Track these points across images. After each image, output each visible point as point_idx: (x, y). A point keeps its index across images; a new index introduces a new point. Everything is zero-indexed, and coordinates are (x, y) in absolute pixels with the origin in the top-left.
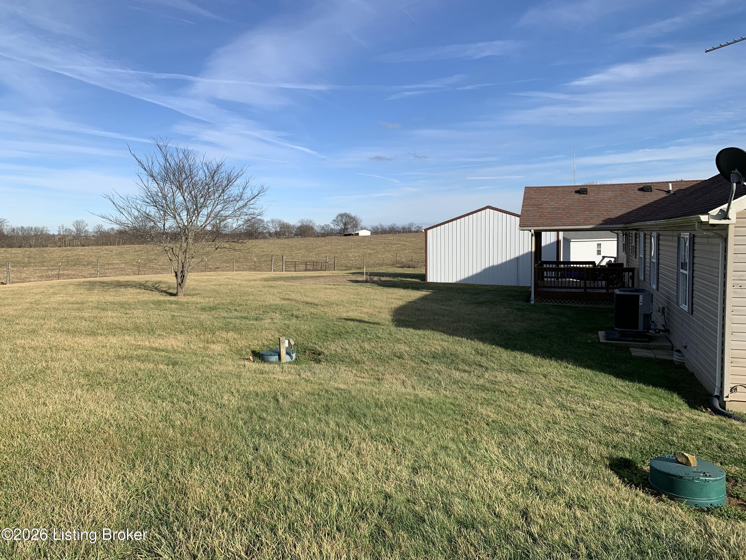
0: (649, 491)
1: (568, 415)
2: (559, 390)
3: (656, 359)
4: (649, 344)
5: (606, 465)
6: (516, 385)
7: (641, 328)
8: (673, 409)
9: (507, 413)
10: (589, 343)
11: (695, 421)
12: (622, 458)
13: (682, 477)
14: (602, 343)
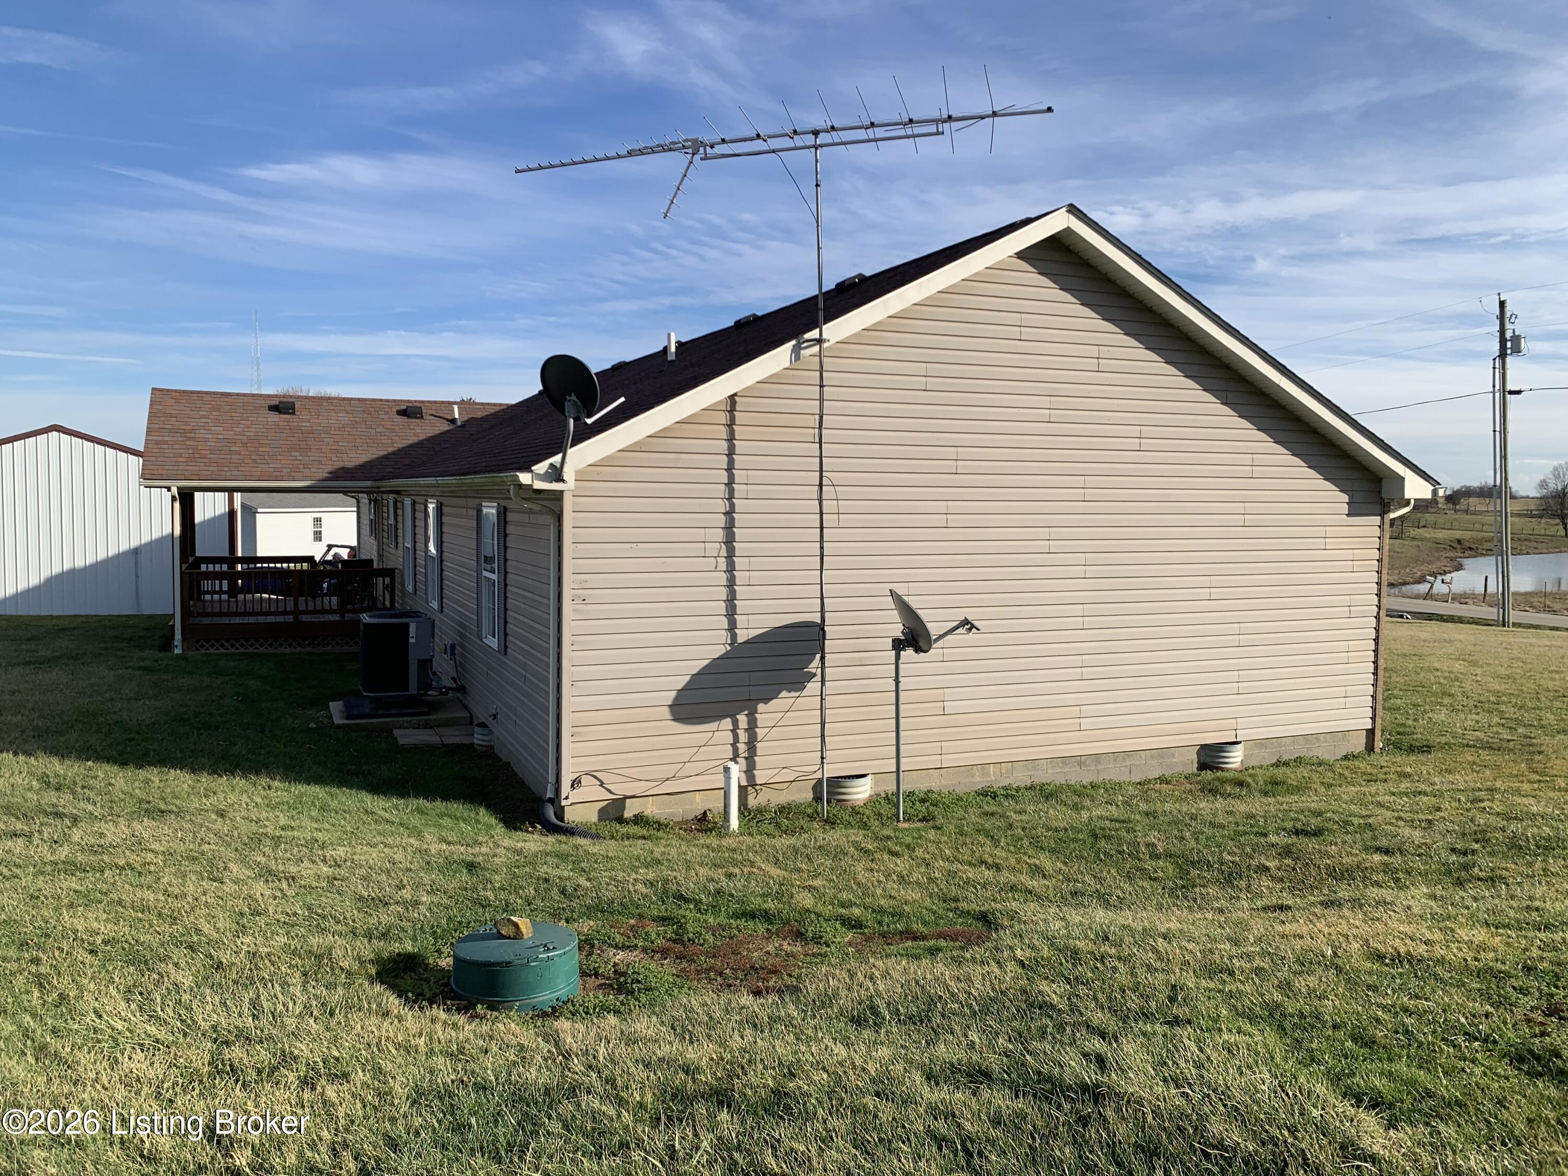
0: (453, 1005)
1: (282, 890)
2: (257, 840)
3: (444, 745)
4: (430, 717)
5: (371, 976)
6: (155, 846)
7: (413, 689)
8: (480, 839)
9: (140, 915)
10: (311, 729)
11: (519, 852)
12: (399, 955)
13: (510, 963)
14: (339, 727)
